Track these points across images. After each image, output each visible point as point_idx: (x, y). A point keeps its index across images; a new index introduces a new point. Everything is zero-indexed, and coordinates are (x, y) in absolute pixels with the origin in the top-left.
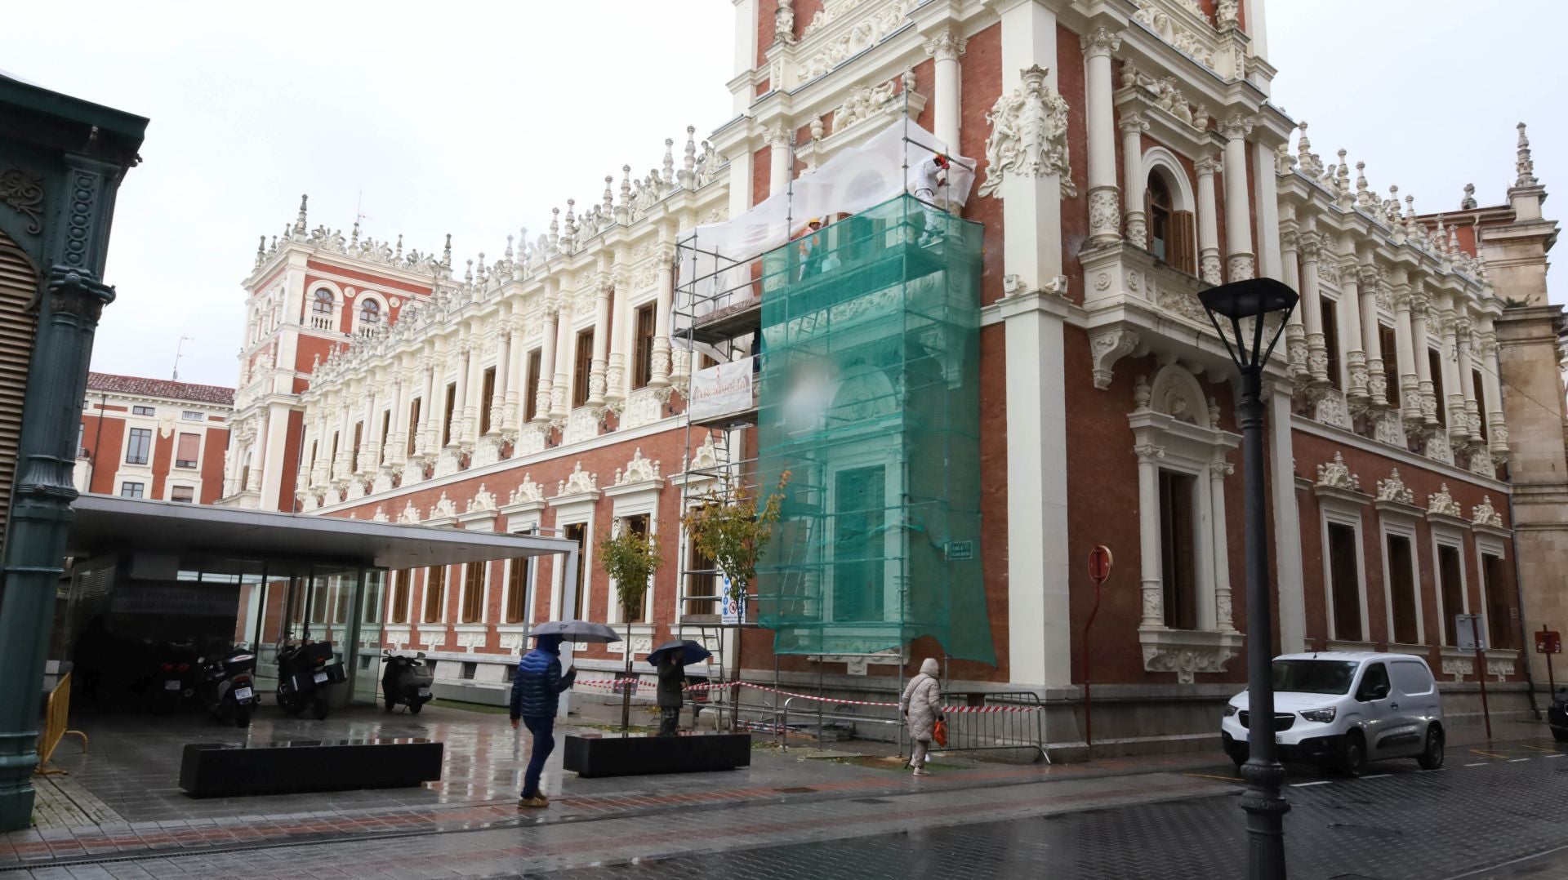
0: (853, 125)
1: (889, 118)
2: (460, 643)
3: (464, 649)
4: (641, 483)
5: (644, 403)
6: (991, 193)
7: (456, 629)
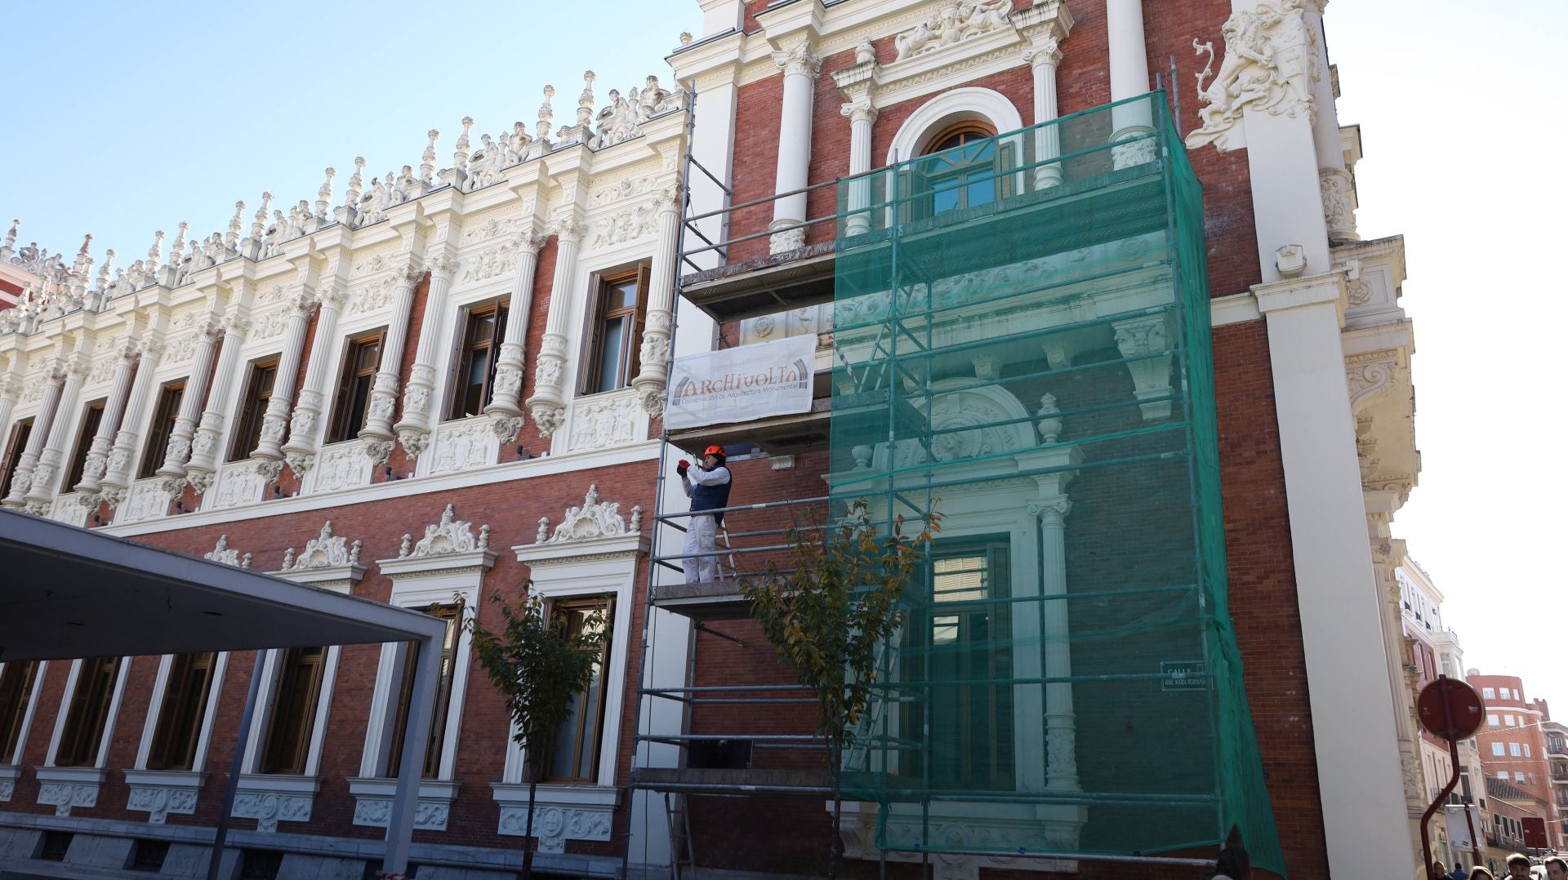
0: (932, 51)
1: (1016, 38)
2: (43, 799)
3: (51, 810)
4: (453, 554)
5: (464, 440)
6: (1211, 142)
7: (40, 776)
